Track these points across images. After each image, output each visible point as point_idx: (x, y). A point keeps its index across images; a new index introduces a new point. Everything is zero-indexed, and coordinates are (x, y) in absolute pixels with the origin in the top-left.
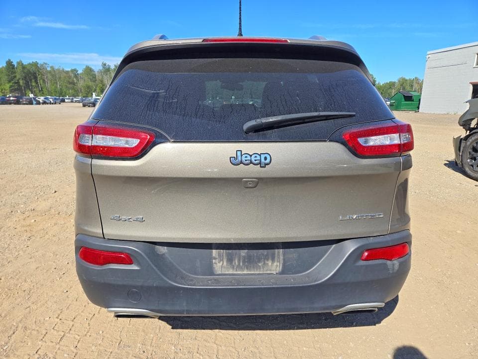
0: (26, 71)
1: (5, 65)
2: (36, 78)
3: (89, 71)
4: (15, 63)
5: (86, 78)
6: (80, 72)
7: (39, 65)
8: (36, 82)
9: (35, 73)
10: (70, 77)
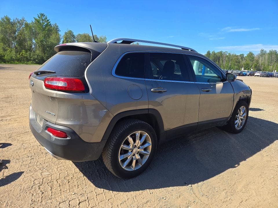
0: (215, 56)
1: (206, 53)
2: (219, 60)
3: (251, 55)
4: (211, 52)
5: (248, 59)
6: (245, 55)
7: (222, 53)
8: (219, 62)
9: (219, 57)
10: (238, 59)
